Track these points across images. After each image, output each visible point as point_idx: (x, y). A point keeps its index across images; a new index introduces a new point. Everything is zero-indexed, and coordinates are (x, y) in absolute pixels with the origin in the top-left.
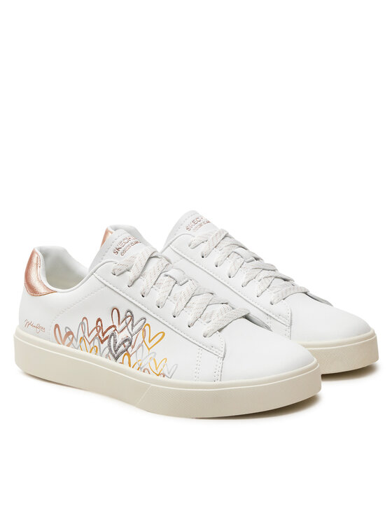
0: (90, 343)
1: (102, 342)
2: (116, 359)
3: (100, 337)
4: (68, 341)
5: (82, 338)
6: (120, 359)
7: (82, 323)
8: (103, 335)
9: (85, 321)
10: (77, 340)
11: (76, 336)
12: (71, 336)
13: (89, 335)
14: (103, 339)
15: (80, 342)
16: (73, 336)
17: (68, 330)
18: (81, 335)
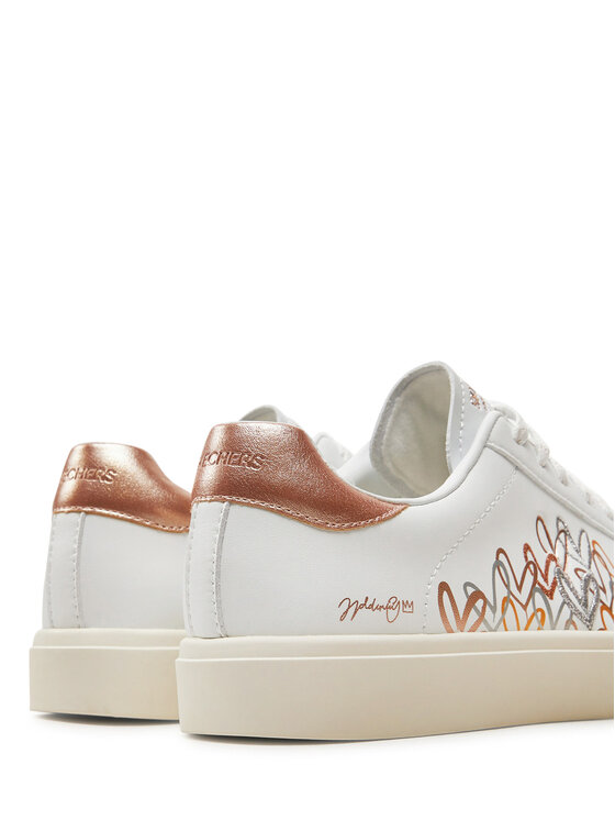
0: (525, 607)
1: (550, 594)
2: (589, 623)
3: (542, 587)
4: (473, 617)
5: (506, 600)
6: (597, 622)
7: (498, 565)
8: (546, 580)
9: (502, 556)
10: (494, 609)
11: (491, 600)
12: (480, 604)
13: (519, 588)
14: (548, 588)
15: (504, 610)
16: (486, 601)
17: (470, 590)
18: (502, 592)
